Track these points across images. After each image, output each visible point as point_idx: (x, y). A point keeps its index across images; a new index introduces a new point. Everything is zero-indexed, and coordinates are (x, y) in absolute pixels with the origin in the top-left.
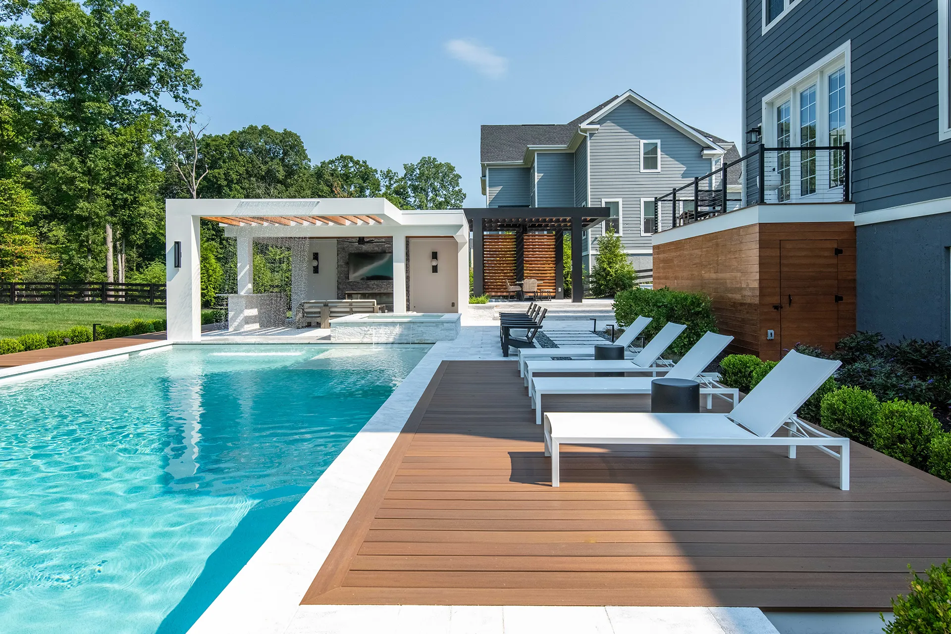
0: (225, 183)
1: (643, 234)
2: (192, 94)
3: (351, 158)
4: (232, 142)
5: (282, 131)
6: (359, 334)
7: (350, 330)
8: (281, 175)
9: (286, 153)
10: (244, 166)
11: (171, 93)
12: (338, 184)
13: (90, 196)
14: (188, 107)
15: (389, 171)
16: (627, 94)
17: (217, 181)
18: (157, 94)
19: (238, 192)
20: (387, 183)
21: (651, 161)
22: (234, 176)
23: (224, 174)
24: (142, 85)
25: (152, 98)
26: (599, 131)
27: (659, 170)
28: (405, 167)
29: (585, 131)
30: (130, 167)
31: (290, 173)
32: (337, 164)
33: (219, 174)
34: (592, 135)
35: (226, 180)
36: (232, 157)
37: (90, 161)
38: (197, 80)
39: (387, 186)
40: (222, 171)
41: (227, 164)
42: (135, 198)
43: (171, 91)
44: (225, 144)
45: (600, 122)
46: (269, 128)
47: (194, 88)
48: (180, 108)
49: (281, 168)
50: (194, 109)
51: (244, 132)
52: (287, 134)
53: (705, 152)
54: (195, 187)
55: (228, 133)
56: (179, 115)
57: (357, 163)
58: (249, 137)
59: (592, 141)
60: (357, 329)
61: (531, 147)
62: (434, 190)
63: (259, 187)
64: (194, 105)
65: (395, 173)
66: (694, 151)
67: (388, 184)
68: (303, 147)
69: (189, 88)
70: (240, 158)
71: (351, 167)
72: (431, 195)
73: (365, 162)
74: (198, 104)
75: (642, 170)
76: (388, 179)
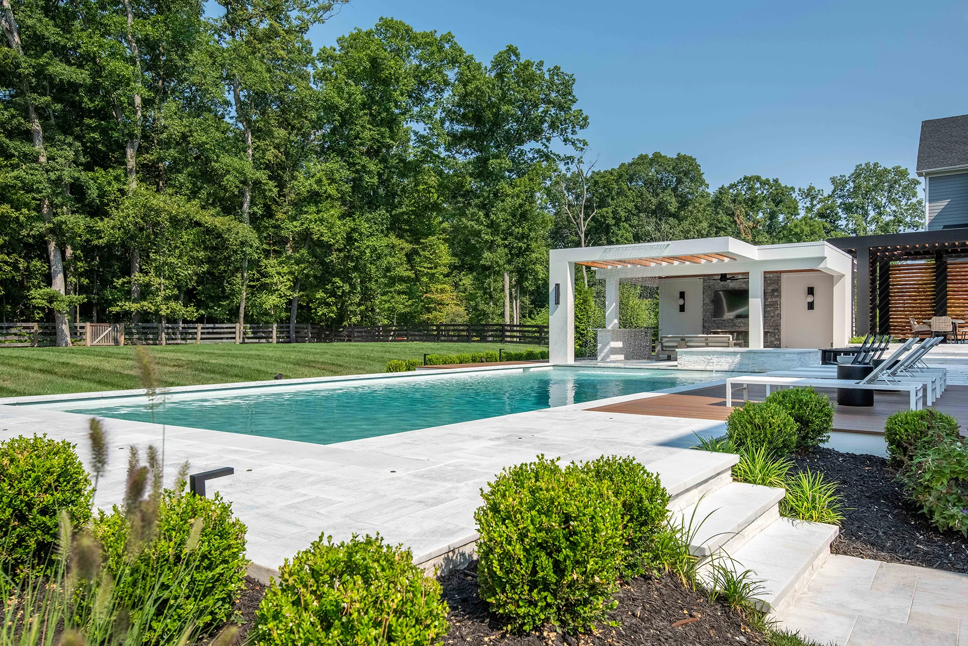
0: (613, 222)
2: (581, 134)
3: (758, 178)
4: (620, 176)
5: (675, 156)
8: (672, 208)
9: (679, 181)
10: (633, 201)
11: (561, 137)
12: (741, 211)
13: (491, 246)
14: (576, 148)
15: (811, 189)
17: (605, 220)
18: (548, 140)
19: (627, 231)
20: (808, 204)
22: (623, 214)
23: (612, 212)
24: (536, 133)
25: (544, 144)
28: (833, 180)
30: (524, 216)
31: (684, 203)
32: (739, 188)
33: (607, 213)
35: (613, 218)
36: (620, 193)
37: (493, 214)
38: (585, 119)
39: (807, 208)
40: (610, 210)
41: (615, 201)
42: (528, 245)
43: (561, 135)
44: (613, 180)
46: (661, 156)
47: (582, 127)
48: (569, 150)
49: (674, 200)
50: (582, 149)
51: (633, 163)
52: (681, 158)
54: (584, 229)
55: (616, 167)
56: (569, 158)
57: (766, 182)
58: (639, 168)
62: (877, 207)
63: (648, 223)
64: (581, 146)
65: (819, 191)
67: (809, 206)
68: (699, 171)
69: (577, 128)
70: (629, 193)
71: (757, 189)
72: (872, 213)
73: (776, 181)
74: (585, 144)
76: (809, 199)
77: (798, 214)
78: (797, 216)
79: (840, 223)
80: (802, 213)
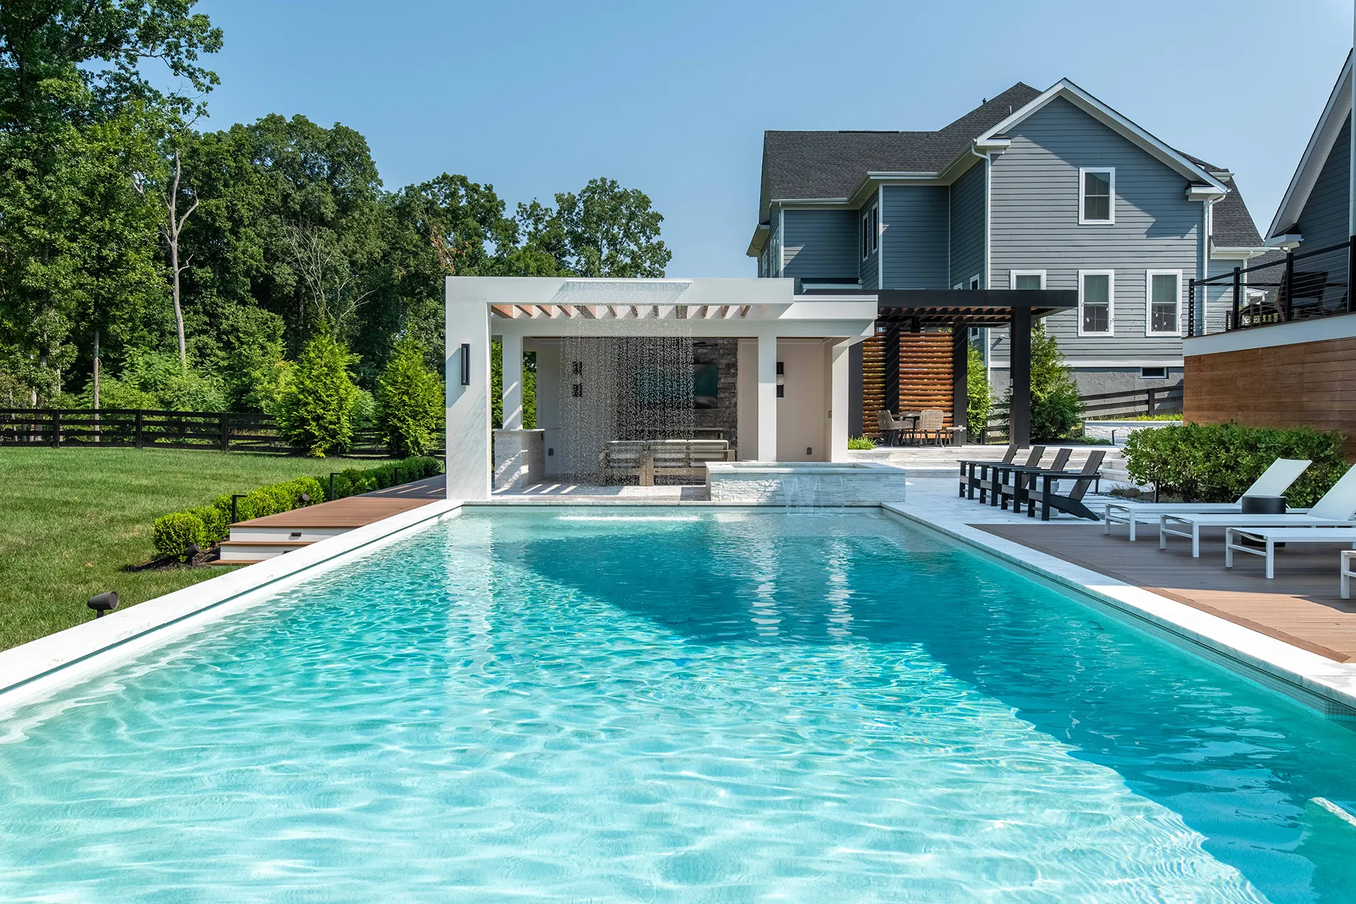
0: (229, 225)
1: (1082, 333)
2: (204, 61)
3: (463, 180)
4: (240, 146)
5: (330, 127)
6: (755, 491)
7: (743, 485)
8: (329, 210)
9: (334, 171)
10: (261, 193)
11: (168, 59)
12: (439, 229)
14: (198, 85)
15: (535, 206)
16: (1060, 87)
17: (214, 220)
18: (132, 60)
19: (252, 240)
20: (531, 228)
21: (1098, 208)
22: (244, 212)
23: (227, 208)
24: (110, 46)
25: (122, 67)
26: (1008, 151)
27: (1112, 220)
28: (559, 199)
29: (983, 150)
30: (110, 199)
31: (345, 207)
32: (436, 190)
33: (218, 208)
34: (994, 157)
35: (229, 219)
36: (240, 175)
37: (50, 188)
38: (217, 35)
39: (529, 233)
40: (222, 202)
41: (231, 190)
43: (167, 55)
44: (228, 151)
45: (1009, 135)
46: (307, 121)
47: (209, 49)
48: (181, 86)
49: (329, 198)
50: (209, 89)
51: (257, 127)
52: (340, 132)
53: (1195, 190)
54: (176, 233)
55: (227, 130)
56: (182, 101)
57: (475, 189)
58: (270, 136)
59: (996, 168)
60: (753, 484)
61: (873, 174)
62: (613, 242)
63: (290, 234)
64: (207, 81)
65: (546, 210)
66: (1174, 188)
67: (533, 230)
68: (369, 157)
69: (199, 51)
70: (255, 178)
71: (462, 196)
72: (606, 251)
73: (489, 188)
74: (215, 80)
75: (1082, 221)
76: (531, 221)
77: (518, 242)
78: (517, 245)
79: (568, 258)
80: (524, 241)
